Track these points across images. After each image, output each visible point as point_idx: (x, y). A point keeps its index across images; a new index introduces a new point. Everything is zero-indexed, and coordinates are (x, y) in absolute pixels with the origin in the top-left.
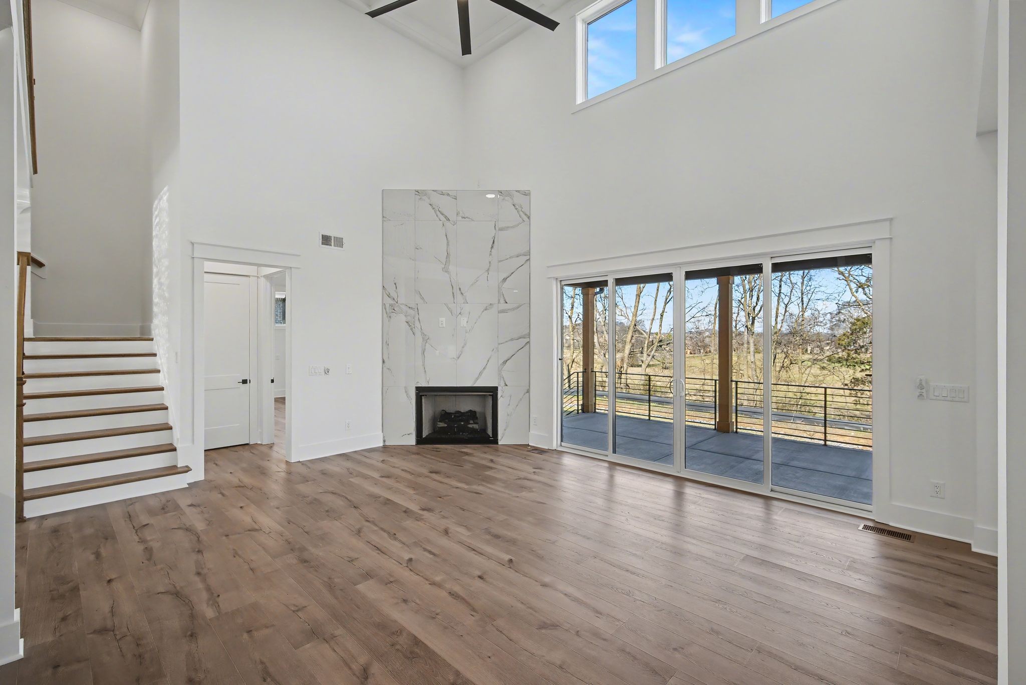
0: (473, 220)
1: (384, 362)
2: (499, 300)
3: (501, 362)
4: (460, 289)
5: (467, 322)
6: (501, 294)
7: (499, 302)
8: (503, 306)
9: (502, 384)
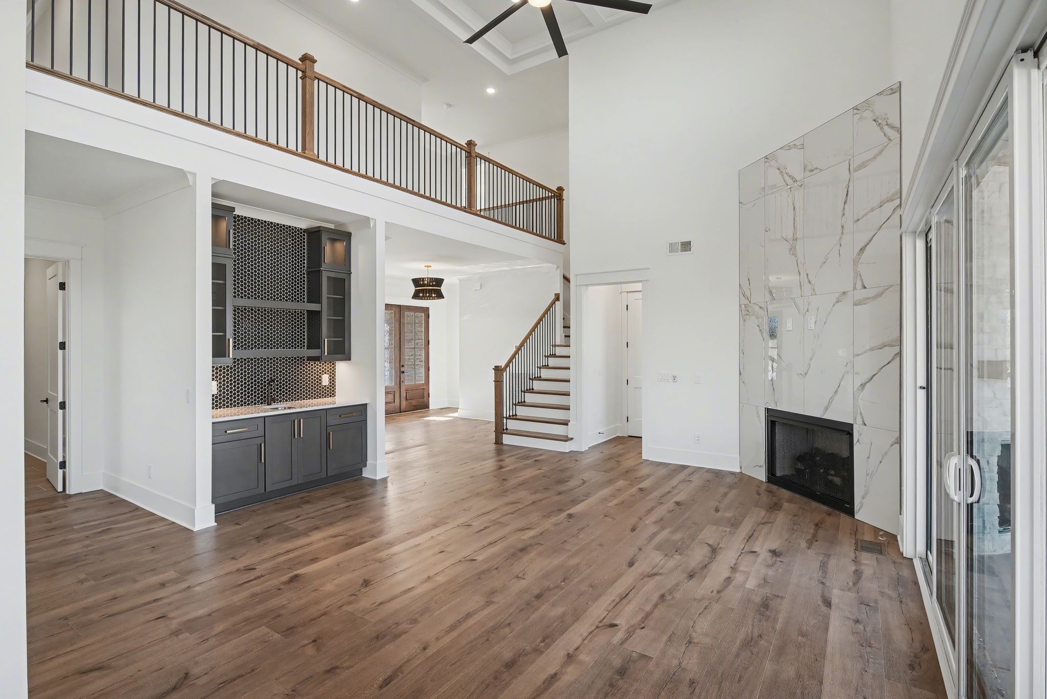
0: (821, 170)
1: (740, 374)
2: (855, 284)
3: (858, 384)
4: (807, 275)
5: (815, 323)
6: (857, 275)
7: (855, 289)
8: (861, 294)
9: (859, 420)
